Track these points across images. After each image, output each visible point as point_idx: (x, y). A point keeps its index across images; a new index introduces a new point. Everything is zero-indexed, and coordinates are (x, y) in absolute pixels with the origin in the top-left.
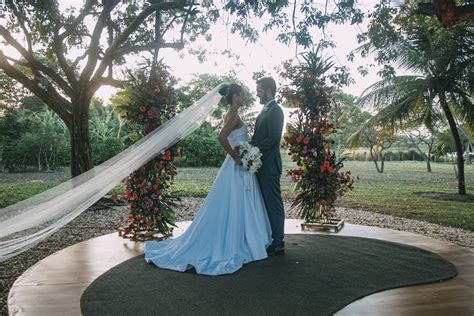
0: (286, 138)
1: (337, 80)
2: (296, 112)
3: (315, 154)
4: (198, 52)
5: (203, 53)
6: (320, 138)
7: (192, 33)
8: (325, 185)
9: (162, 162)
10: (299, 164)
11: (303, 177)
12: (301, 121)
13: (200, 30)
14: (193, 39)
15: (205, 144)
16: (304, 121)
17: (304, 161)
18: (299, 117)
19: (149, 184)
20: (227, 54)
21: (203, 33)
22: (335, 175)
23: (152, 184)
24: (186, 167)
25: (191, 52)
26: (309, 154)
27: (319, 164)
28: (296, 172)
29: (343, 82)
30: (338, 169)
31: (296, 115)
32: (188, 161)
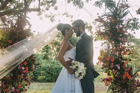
0: (99, 59)
1: (131, 27)
2: (105, 42)
3: (119, 68)
4: (50, 17)
5: (53, 17)
6: (121, 58)
7: (46, 6)
8: (127, 88)
9: (23, 74)
10: (109, 74)
11: (112, 83)
12: (109, 47)
13: (51, 4)
14: (47, 9)
15: (56, 69)
16: (111, 48)
17: (112, 72)
18: (108, 45)
19: (13, 88)
20: (65, 15)
21: (53, 5)
22: (133, 81)
23: (15, 88)
24: (45, 82)
25: (46, 16)
26: (115, 68)
27: (122, 74)
28: (107, 80)
29: (134, 28)
30: (134, 78)
31: (106, 45)
32: (47, 79)
